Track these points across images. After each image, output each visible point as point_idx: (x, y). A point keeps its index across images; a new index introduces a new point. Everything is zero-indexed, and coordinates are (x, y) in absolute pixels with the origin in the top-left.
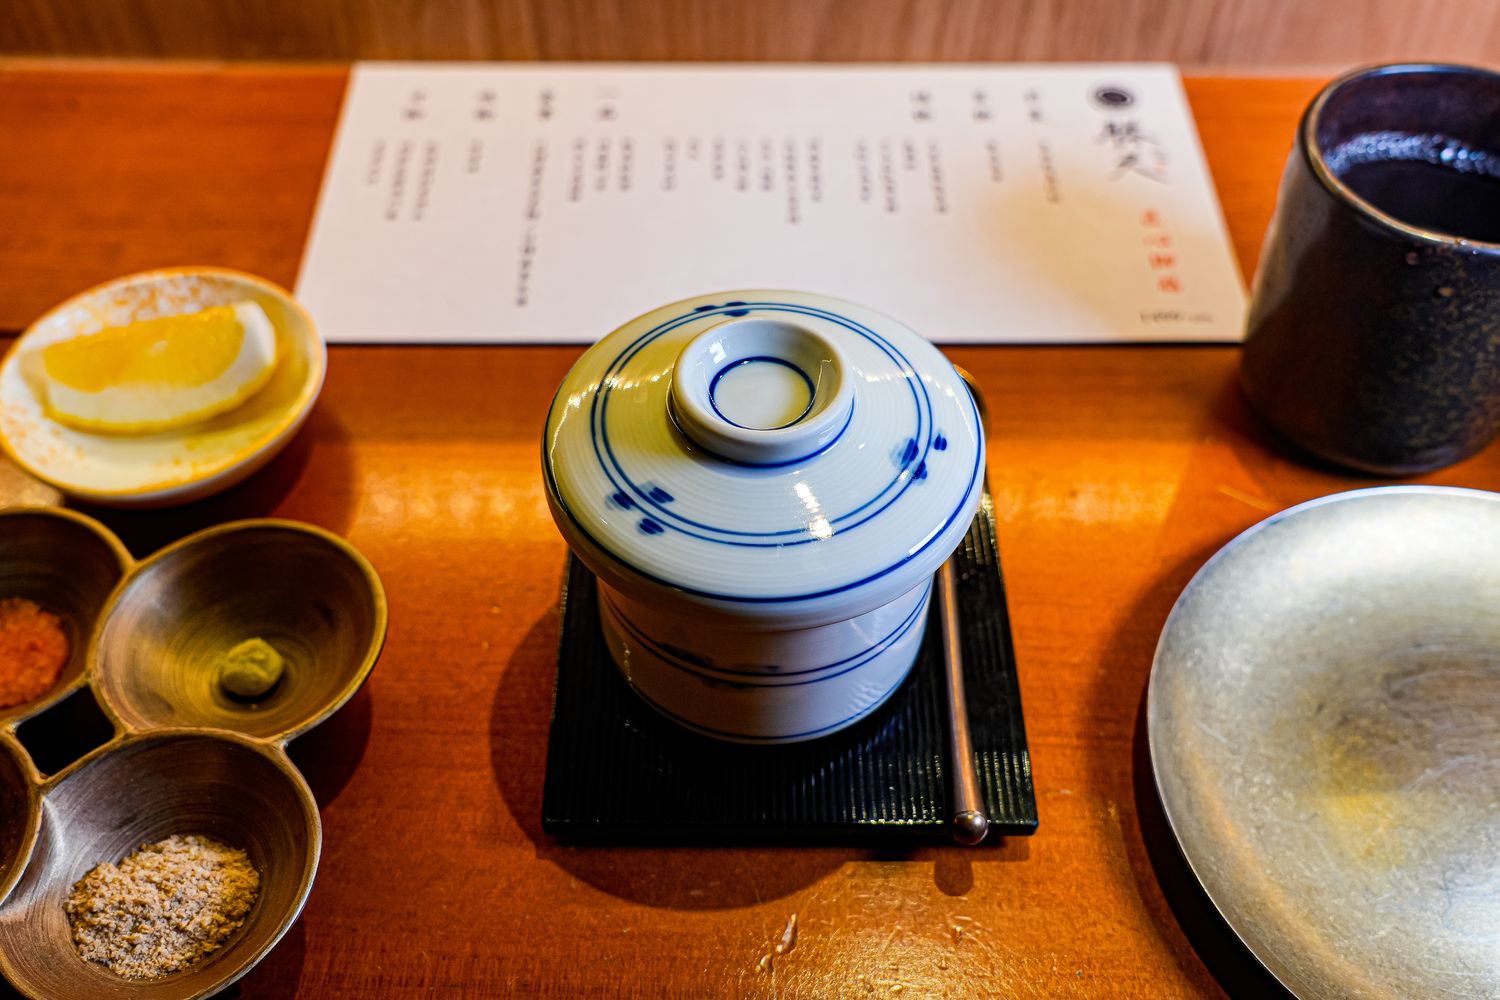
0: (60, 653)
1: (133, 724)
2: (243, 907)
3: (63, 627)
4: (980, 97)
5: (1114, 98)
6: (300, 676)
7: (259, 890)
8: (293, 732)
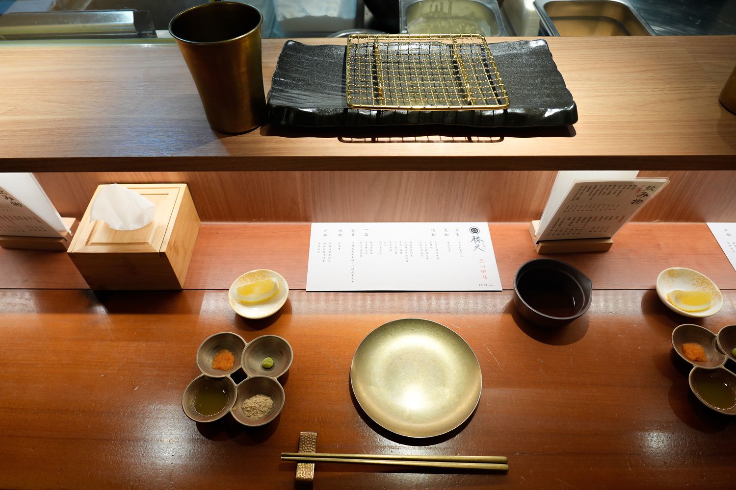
0: (234, 360)
1: (250, 375)
2: (271, 407)
3: (233, 354)
4: (446, 230)
5: (475, 230)
6: (277, 365)
7: (274, 404)
8: (278, 376)
